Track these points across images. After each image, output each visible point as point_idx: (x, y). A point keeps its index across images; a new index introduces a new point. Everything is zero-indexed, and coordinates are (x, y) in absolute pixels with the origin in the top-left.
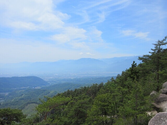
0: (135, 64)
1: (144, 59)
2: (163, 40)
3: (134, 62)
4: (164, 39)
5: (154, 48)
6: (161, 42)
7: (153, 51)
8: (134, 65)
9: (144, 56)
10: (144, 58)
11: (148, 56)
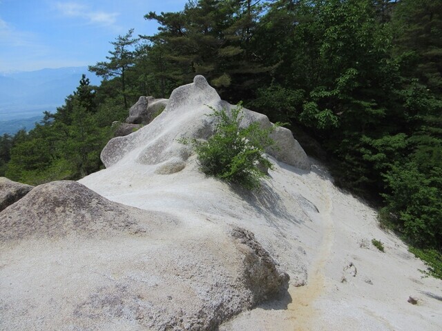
0: (85, 79)
1: (100, 70)
2: (128, 36)
3: (84, 76)
4: (129, 34)
5: (114, 51)
6: (123, 40)
7: (113, 56)
8: (85, 83)
9: (99, 64)
10: (99, 67)
11: (105, 64)
